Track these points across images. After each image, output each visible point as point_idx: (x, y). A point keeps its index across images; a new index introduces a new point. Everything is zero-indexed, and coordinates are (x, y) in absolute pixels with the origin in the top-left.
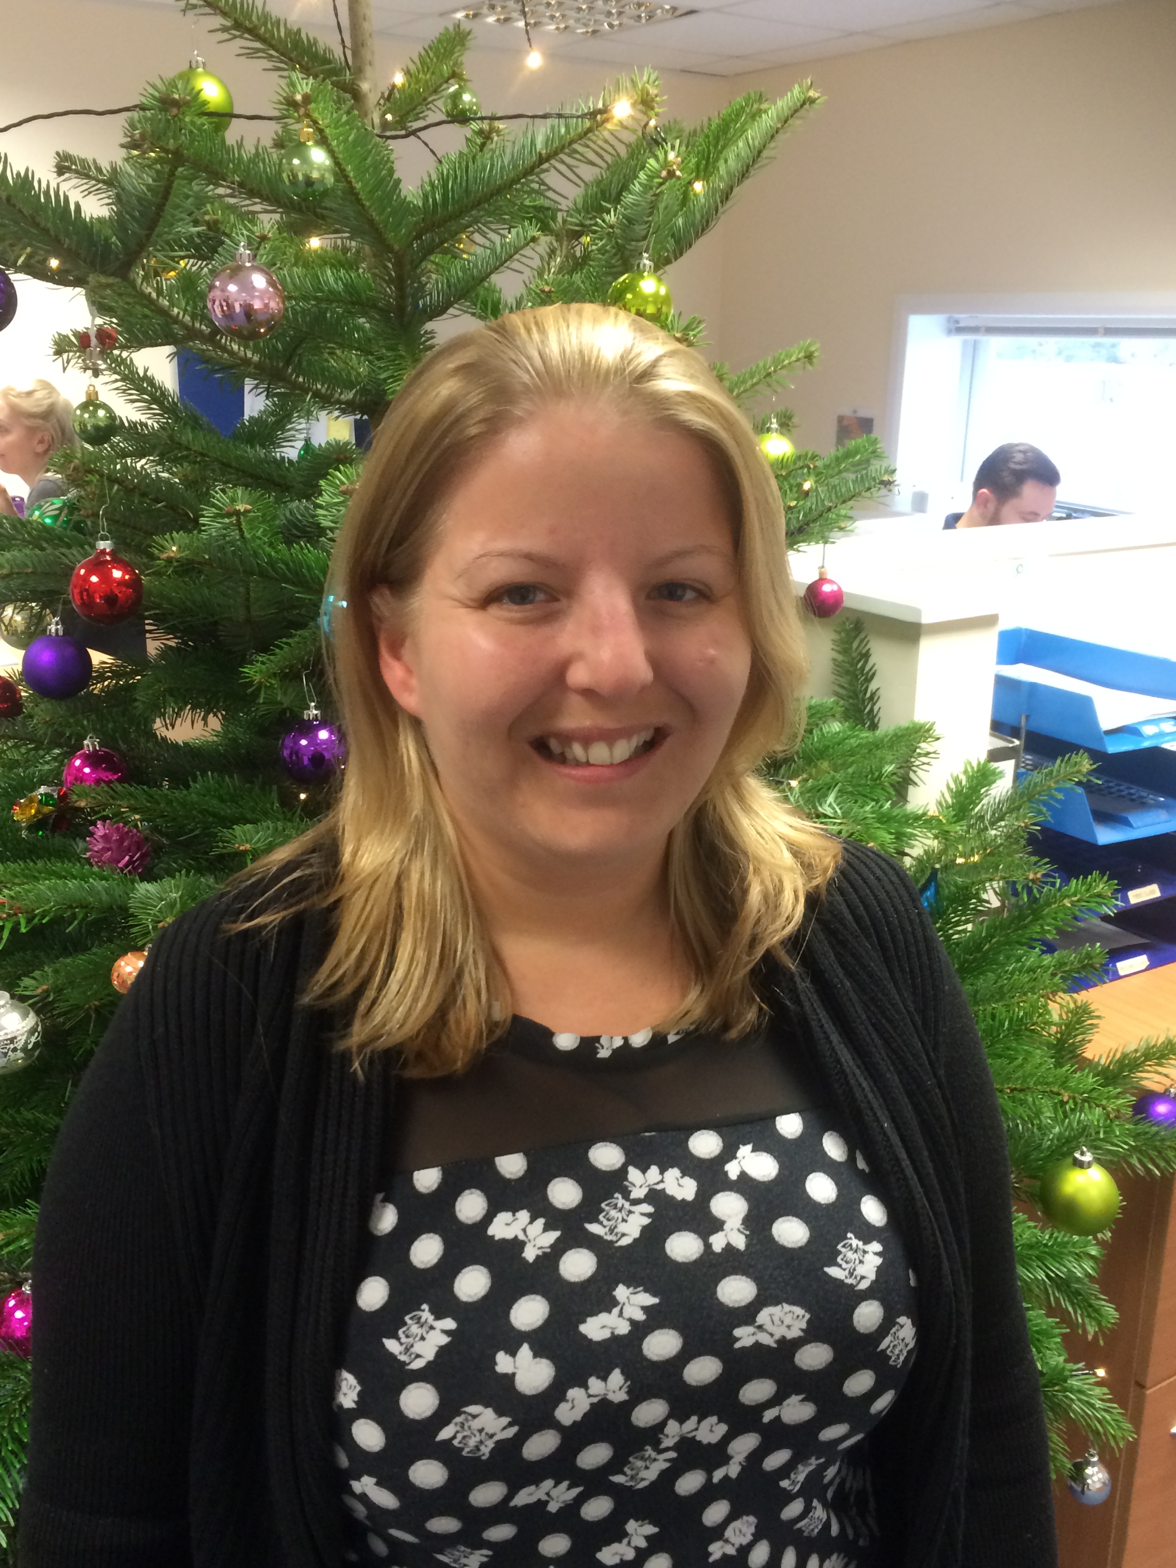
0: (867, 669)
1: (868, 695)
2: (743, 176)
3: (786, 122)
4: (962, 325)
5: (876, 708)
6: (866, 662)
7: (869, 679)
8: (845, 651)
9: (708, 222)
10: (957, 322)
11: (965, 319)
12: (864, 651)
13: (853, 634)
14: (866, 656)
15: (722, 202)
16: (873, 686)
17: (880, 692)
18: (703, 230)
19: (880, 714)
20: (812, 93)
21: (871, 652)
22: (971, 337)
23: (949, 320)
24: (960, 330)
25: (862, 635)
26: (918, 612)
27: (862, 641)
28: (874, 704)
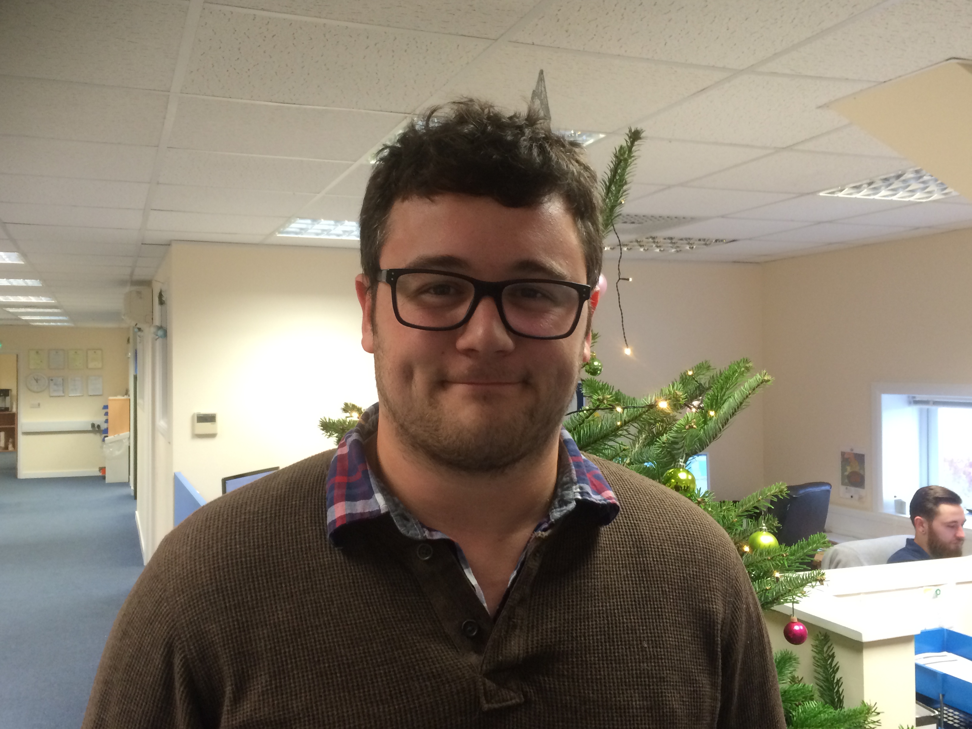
0: (833, 665)
1: (835, 681)
2: (733, 414)
3: (754, 389)
4: (917, 399)
5: (841, 690)
6: (832, 661)
7: (836, 671)
8: (820, 652)
9: (716, 435)
10: (914, 397)
11: (919, 397)
12: (831, 654)
13: (824, 642)
14: (833, 656)
15: (723, 427)
16: (838, 676)
17: (842, 680)
18: (714, 438)
19: (844, 694)
20: (766, 378)
21: (835, 654)
22: (925, 407)
23: (909, 397)
24: (916, 402)
25: (829, 644)
26: (860, 634)
27: (829, 647)
28: (839, 687)
